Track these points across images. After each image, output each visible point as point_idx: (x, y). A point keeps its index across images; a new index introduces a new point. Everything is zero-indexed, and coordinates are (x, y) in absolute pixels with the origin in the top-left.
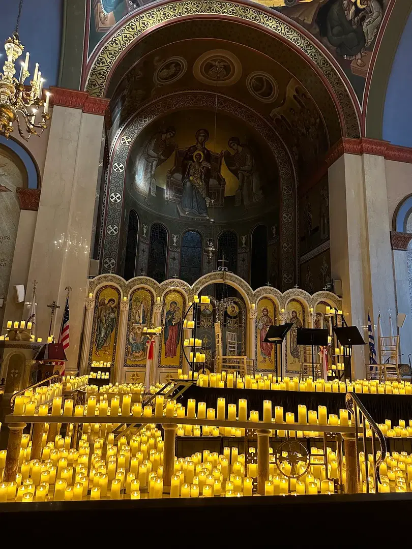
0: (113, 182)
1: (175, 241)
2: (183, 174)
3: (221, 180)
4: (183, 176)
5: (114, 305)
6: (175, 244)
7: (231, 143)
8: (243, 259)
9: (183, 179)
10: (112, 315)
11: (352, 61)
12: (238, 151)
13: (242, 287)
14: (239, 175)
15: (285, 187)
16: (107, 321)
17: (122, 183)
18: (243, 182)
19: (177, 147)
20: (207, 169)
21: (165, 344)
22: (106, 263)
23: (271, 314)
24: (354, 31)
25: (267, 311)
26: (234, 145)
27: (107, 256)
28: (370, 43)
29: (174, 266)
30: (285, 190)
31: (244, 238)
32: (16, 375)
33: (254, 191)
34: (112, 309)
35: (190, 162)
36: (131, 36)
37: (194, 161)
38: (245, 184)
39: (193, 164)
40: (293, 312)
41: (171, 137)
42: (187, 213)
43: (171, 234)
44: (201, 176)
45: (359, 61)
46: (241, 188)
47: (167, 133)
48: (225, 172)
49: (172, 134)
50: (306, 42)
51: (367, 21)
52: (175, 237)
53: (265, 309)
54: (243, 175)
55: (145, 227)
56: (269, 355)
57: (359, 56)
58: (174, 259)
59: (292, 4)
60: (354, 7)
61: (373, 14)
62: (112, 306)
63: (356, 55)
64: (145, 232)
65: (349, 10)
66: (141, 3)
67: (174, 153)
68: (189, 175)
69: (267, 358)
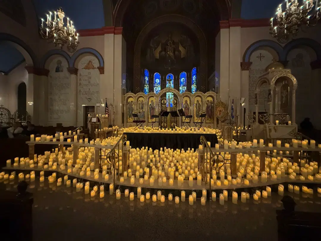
2: (165, 52)
3: (179, 51)
4: (165, 53)
6: (164, 79)
9: (165, 54)
14: (186, 48)
18: (188, 50)
19: (161, 41)
20: (174, 48)
21: (150, 115)
25: (187, 101)
35: (167, 46)
37: (169, 46)
39: (168, 47)
44: (172, 51)
48: (181, 48)
54: (188, 48)
58: (164, 85)
64: (152, 76)
67: (160, 44)
68: (167, 52)
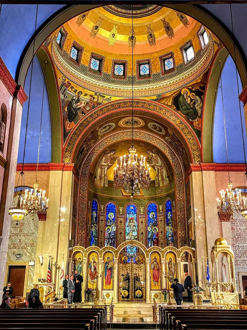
0: (82, 188)
1: (121, 211)
5: (81, 260)
6: (121, 213)
7: (148, 152)
8: (161, 220)
10: (80, 266)
11: (194, 122)
12: (153, 156)
13: (142, 247)
14: (156, 168)
15: (177, 179)
16: (78, 269)
17: (86, 189)
18: (158, 173)
19: (118, 158)
21: (105, 279)
22: (80, 233)
23: (158, 260)
24: (191, 108)
25: (156, 259)
26: (150, 153)
27: (80, 230)
28: (200, 114)
29: (121, 226)
30: (178, 181)
31: (161, 206)
32: (42, 296)
33: (165, 178)
34: (80, 263)
36: (83, 129)
38: (160, 173)
40: (170, 258)
41: (114, 154)
42: (127, 193)
43: (118, 207)
45: (197, 122)
46: (158, 175)
47: (110, 153)
49: (114, 153)
50: (170, 114)
51: (197, 104)
52: (121, 208)
53: (155, 258)
54: (158, 169)
55: (102, 206)
56: (158, 281)
57: (196, 120)
58: (121, 222)
59: (160, 98)
60: (189, 98)
61: (198, 102)
62: (80, 261)
63: (195, 119)
64: (102, 209)
65: (187, 99)
66: (86, 112)
69: (156, 284)
